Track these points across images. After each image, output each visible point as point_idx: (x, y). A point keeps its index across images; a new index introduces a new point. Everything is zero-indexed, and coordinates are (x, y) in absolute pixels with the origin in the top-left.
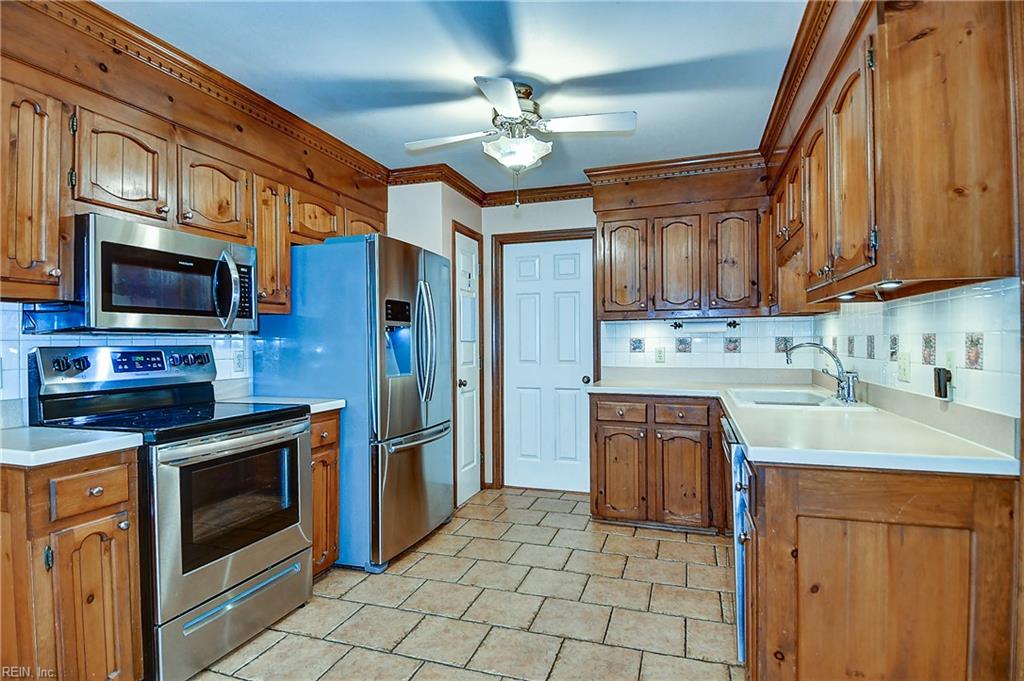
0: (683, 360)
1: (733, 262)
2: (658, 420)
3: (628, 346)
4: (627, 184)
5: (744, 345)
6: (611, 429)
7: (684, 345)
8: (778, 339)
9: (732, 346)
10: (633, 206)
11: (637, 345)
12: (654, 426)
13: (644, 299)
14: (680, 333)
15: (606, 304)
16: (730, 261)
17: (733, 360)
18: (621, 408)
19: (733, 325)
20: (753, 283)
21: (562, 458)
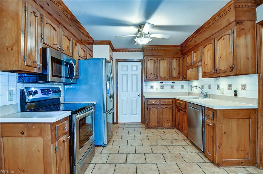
0: (162, 90)
1: (175, 69)
2: (162, 104)
3: (150, 87)
4: (152, 50)
5: (175, 87)
6: (151, 107)
7: (162, 87)
8: (181, 85)
9: (172, 87)
10: (153, 55)
11: (152, 87)
12: (161, 105)
13: (156, 76)
14: (162, 84)
15: (147, 77)
16: (174, 69)
17: (172, 90)
18: (153, 101)
19: (173, 82)
20: (179, 74)
21: (133, 115)
